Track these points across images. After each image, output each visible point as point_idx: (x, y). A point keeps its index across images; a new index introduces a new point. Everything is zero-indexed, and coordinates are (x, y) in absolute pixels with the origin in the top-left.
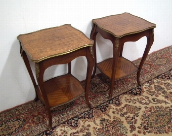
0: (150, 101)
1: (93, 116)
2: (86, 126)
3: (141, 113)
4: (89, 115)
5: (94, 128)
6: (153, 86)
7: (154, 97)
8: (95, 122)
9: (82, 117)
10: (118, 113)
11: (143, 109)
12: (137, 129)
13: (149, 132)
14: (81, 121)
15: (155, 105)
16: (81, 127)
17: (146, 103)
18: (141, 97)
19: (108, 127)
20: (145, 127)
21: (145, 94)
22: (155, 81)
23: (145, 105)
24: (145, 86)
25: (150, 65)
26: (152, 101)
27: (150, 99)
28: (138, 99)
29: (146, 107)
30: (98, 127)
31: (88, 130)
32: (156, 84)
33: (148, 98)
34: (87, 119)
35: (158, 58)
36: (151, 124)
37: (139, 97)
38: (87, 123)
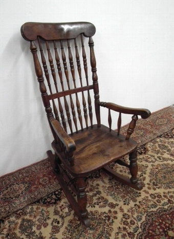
0: (156, 160)
1: (100, 176)
2: (94, 185)
3: (148, 171)
4: (96, 175)
5: (103, 186)
6: (157, 145)
7: (159, 155)
8: (103, 181)
9: (89, 177)
10: (125, 172)
11: (150, 167)
12: (147, 186)
13: (159, 188)
14: (89, 181)
15: (161, 163)
16: (90, 187)
17: (152, 161)
18: (146, 155)
19: (117, 185)
20: (154, 183)
21: (150, 153)
22: (158, 140)
23: (152, 163)
24: (149, 146)
25: (152, 126)
26: (158, 159)
27: (156, 157)
28: (144, 158)
29: (152, 165)
30: (108, 186)
31: (98, 188)
32: (160, 143)
33: (154, 156)
34: (95, 179)
35: (158, 118)
36: (160, 181)
37: (144, 156)
38: (95, 183)
